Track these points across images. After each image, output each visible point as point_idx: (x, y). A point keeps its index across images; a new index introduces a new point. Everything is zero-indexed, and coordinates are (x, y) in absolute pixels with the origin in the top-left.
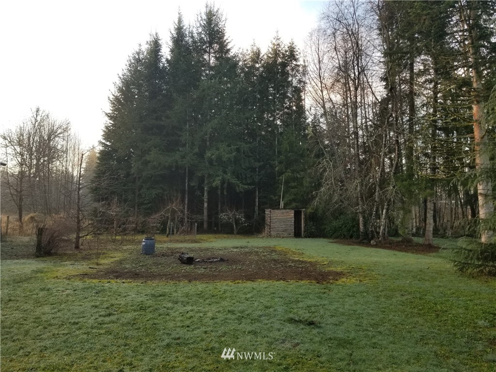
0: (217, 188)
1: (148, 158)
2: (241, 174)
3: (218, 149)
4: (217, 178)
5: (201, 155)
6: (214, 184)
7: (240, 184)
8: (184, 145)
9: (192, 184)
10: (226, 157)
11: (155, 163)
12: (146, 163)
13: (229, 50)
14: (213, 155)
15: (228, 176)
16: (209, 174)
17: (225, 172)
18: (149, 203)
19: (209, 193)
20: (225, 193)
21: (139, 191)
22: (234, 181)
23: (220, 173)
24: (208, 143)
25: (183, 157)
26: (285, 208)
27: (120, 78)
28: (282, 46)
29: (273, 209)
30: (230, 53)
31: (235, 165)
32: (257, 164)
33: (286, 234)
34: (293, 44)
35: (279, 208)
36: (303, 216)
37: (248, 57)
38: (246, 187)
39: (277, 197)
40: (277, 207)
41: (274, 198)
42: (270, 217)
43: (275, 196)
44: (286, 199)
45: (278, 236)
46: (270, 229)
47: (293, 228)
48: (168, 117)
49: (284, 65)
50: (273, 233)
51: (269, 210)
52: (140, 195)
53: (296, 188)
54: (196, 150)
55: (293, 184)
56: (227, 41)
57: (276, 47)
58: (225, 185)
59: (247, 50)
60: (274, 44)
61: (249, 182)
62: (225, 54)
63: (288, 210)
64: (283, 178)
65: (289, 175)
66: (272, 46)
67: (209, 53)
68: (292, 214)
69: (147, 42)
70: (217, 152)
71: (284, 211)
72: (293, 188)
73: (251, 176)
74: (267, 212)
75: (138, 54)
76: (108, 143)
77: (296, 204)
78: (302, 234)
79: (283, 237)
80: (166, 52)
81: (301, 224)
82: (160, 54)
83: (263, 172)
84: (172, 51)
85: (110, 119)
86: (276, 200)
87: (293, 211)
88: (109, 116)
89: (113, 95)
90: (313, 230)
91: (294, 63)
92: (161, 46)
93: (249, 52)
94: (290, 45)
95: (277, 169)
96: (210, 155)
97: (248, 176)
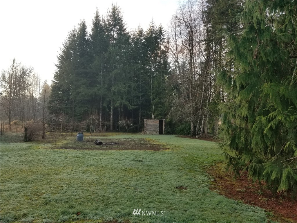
0: (117, 107)
1: (79, 90)
2: (131, 100)
3: (118, 86)
4: (118, 102)
5: (109, 89)
6: (116, 105)
7: (130, 106)
8: (99, 83)
9: (104, 105)
10: (122, 90)
11: (83, 93)
12: (78, 93)
13: (125, 29)
14: (115, 89)
15: (124, 101)
16: (113, 100)
17: (122, 99)
18: (80, 115)
19: (113, 110)
20: (122, 110)
21: (74, 108)
22: (127, 103)
23: (120, 99)
24: (113, 82)
25: (99, 90)
26: (154, 119)
27: (63, 45)
28: (155, 28)
29: (148, 119)
30: (126, 31)
31: (128, 95)
32: (140, 94)
33: (154, 133)
34: (161, 26)
35: (151, 119)
36: (164, 123)
37: (136, 33)
38: (133, 107)
39: (151, 113)
40: (151, 118)
41: (149, 113)
42: (146, 123)
43: (150, 112)
44: (156, 114)
45: (150, 134)
46: (146, 130)
47: (158, 129)
48: (90, 68)
49: (156, 38)
50: (147, 132)
51: (146, 119)
52: (75, 110)
53: (161, 107)
54: (106, 86)
55: (160, 105)
56: (124, 24)
57: (152, 28)
58: (122, 106)
59: (136, 29)
60: (151, 26)
61: (135, 104)
62: (123, 32)
63: (156, 120)
64: (154, 102)
65: (157, 100)
66: (149, 27)
67: (114, 31)
68: (158, 121)
69: (79, 24)
70: (118, 88)
71: (154, 120)
72: (159, 107)
73: (137, 101)
74: (145, 120)
75: (74, 31)
76: (57, 82)
77: (161, 116)
78: (163, 132)
79: (153, 134)
80: (89, 30)
81: (163, 127)
82: (86, 31)
83: (143, 99)
84: (93, 30)
85: (58, 68)
86: (150, 114)
87: (158, 120)
88: (57, 67)
89: (60, 55)
90: (169, 130)
91: (162, 37)
92: (86, 26)
93: (137, 30)
94: (159, 27)
95: (151, 97)
96: (114, 89)
97: (135, 101)
